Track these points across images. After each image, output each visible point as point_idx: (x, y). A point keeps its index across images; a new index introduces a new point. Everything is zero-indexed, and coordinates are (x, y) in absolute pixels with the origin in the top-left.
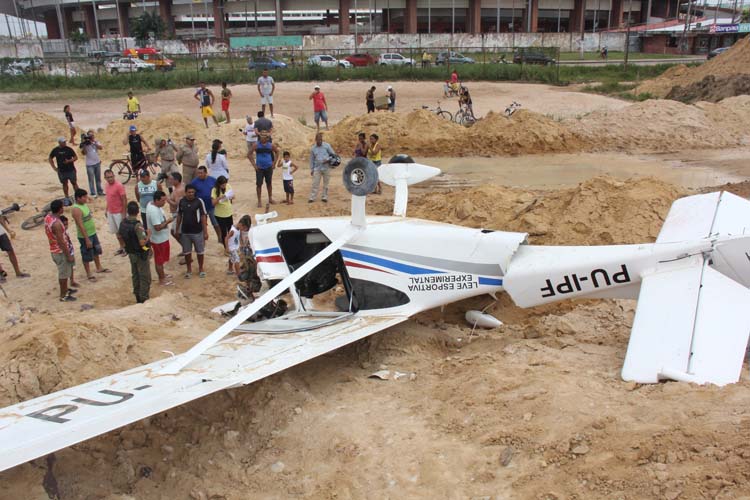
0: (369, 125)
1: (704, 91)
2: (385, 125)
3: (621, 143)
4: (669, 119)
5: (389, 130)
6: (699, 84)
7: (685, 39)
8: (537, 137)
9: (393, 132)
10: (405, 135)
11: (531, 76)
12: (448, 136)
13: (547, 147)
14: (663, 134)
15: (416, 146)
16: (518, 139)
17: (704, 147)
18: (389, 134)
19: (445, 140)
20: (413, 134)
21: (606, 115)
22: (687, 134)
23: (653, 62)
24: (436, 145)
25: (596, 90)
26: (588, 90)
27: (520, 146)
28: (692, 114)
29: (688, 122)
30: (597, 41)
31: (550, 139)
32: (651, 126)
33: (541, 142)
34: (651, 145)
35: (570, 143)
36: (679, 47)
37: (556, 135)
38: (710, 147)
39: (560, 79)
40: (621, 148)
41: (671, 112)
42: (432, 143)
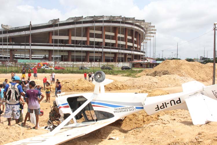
0: (66, 82)
1: (155, 74)
2: (71, 83)
3: (138, 87)
4: (150, 80)
5: (73, 84)
6: (153, 73)
7: (144, 64)
8: (115, 86)
9: (74, 84)
10: (77, 86)
11: (107, 72)
12: (90, 86)
13: (119, 88)
14: (149, 84)
15: (81, 89)
16: (110, 86)
17: (160, 87)
18: (73, 85)
19: (89, 87)
20: (80, 85)
21: (133, 80)
22: (155, 84)
23: (138, 69)
24: (87, 88)
25: (125, 76)
26: (123, 76)
27: (111, 88)
28: (155, 79)
29: (155, 81)
30: (122, 65)
31: (119, 86)
32: (146, 82)
33: (117, 87)
34: (146, 87)
35: (125, 87)
36: (143, 66)
37: (121, 85)
38: (161, 87)
39: (115, 73)
40: (139, 88)
41: (150, 79)
42: (86, 88)
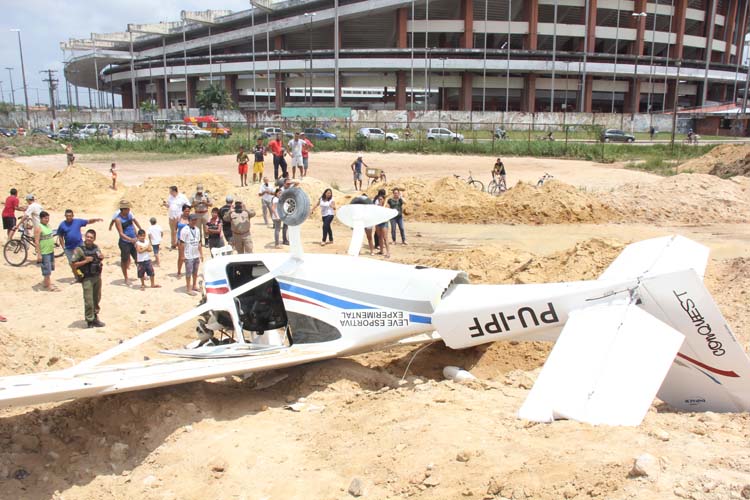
2: (410, 192)
3: (651, 216)
4: (702, 192)
5: (416, 196)
6: (741, 161)
7: (739, 122)
8: (564, 207)
9: (420, 197)
10: (430, 201)
11: (576, 153)
12: (473, 204)
13: (573, 217)
14: (696, 208)
15: (440, 212)
16: (545, 209)
17: (738, 221)
18: (415, 200)
19: (470, 207)
20: (438, 200)
22: (721, 207)
23: (704, 143)
24: (461, 212)
25: (640, 167)
26: (631, 167)
27: (546, 215)
28: (728, 189)
29: (722, 196)
31: (577, 210)
32: (684, 199)
33: (568, 213)
34: (682, 218)
35: (597, 214)
36: (733, 129)
37: (584, 205)
38: (744, 221)
40: (651, 220)
41: (706, 186)
42: (457, 210)
